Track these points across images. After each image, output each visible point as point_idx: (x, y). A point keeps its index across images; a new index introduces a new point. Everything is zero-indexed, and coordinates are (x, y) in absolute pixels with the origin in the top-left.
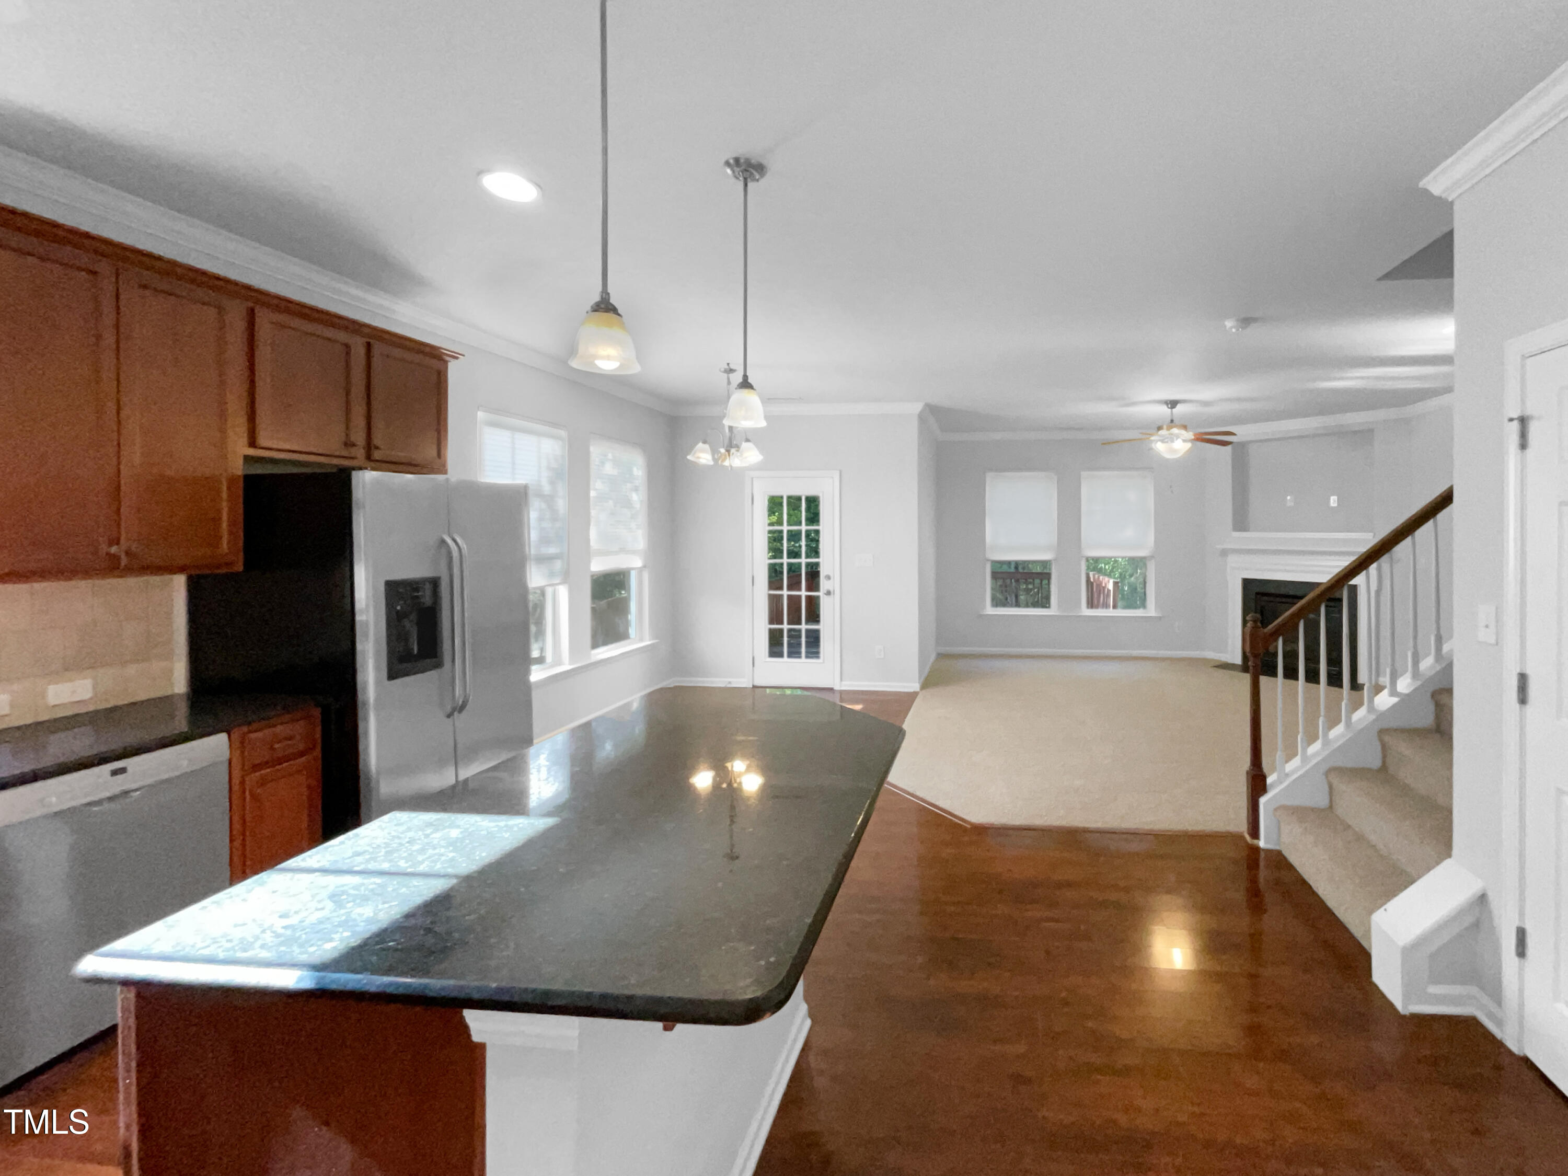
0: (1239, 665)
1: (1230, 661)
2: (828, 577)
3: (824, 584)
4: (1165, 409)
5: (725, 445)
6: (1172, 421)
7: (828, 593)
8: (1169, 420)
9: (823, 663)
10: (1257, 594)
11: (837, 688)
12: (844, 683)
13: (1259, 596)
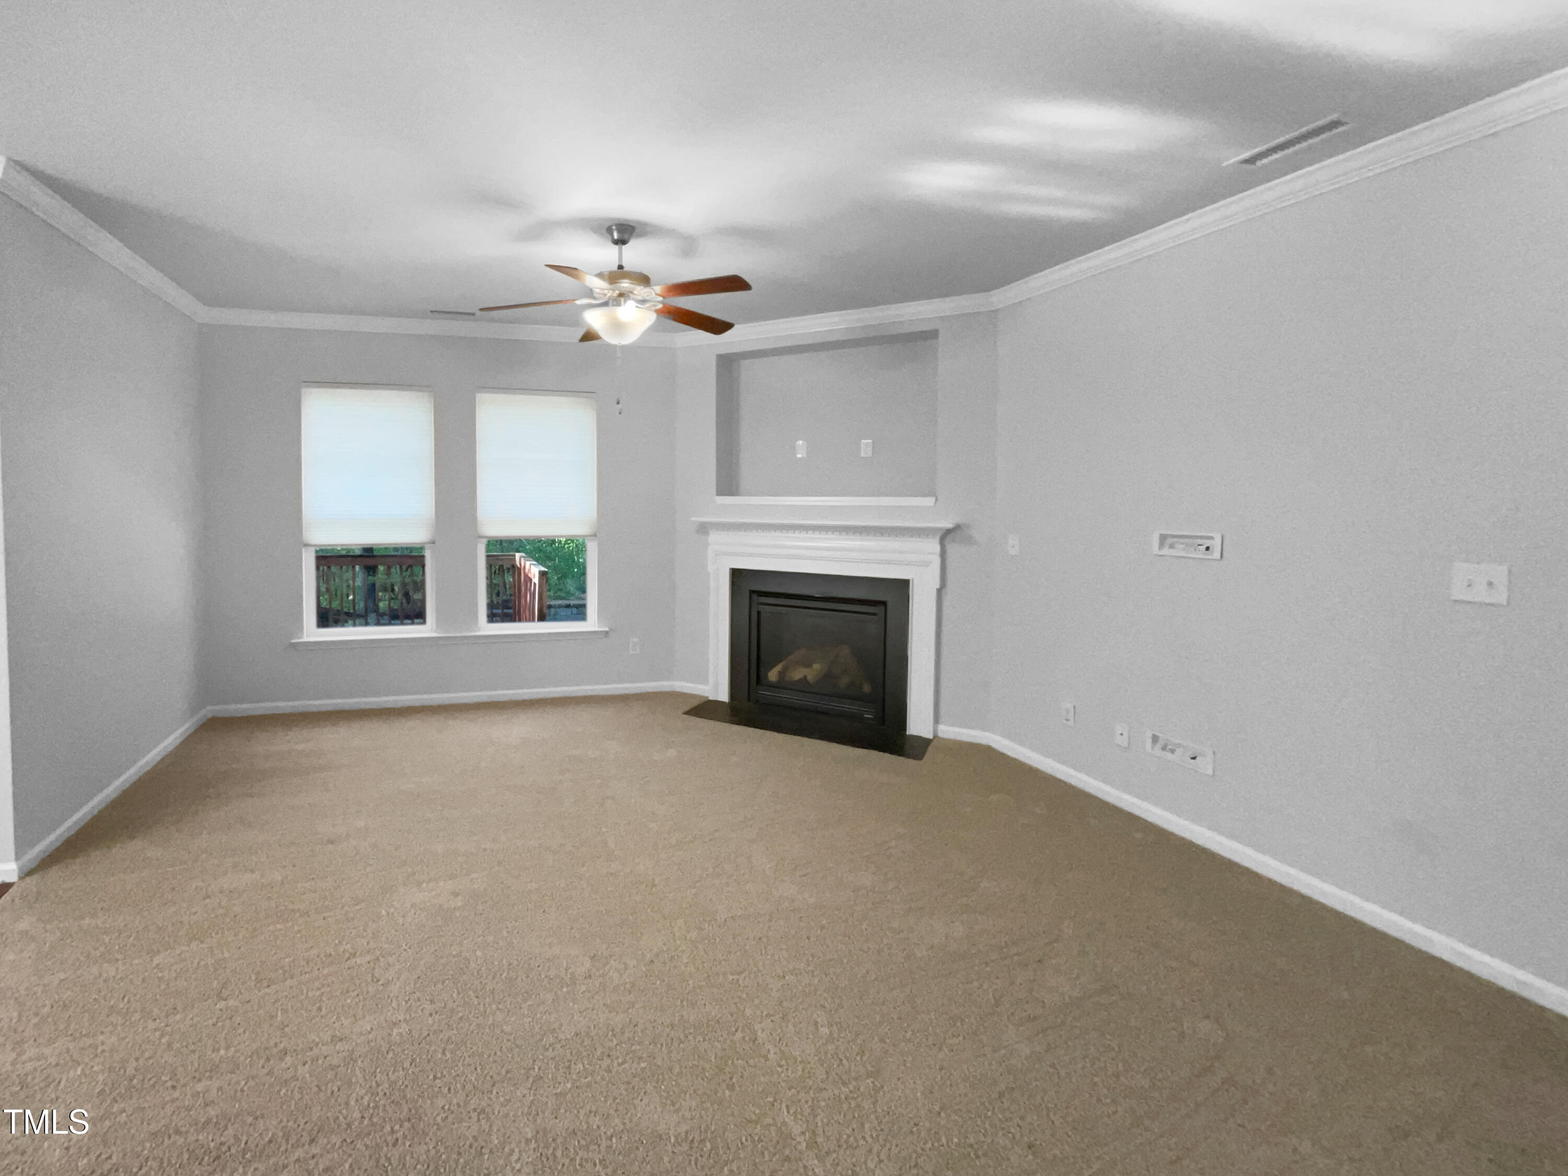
0: (726, 705)
1: (712, 698)
6: (620, 267)
10: (753, 593)
13: (755, 597)
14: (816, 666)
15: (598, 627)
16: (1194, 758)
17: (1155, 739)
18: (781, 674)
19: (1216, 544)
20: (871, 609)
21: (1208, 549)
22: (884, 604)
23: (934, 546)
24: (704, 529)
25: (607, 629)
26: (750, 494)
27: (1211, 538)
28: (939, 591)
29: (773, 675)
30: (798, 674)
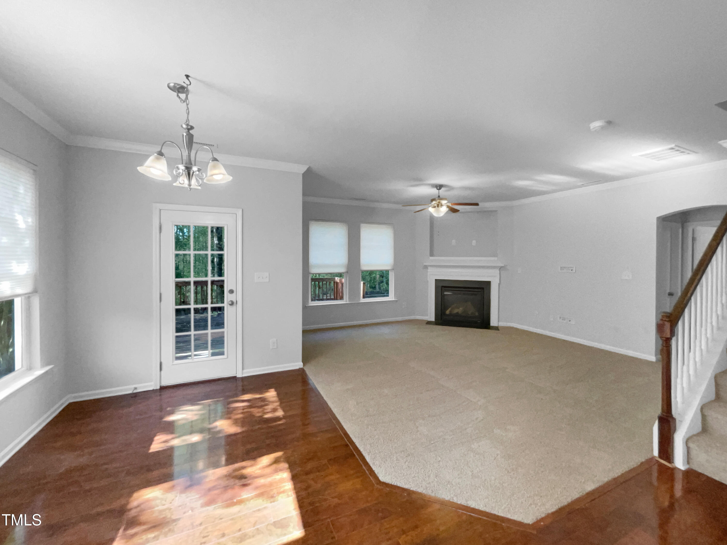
0: (434, 321)
1: (429, 320)
2: (231, 292)
3: (227, 297)
4: (434, 191)
5: (184, 162)
6: (439, 196)
7: (232, 304)
8: (437, 196)
9: (227, 358)
10: (442, 287)
11: (239, 375)
12: (245, 371)
13: (443, 288)
14: (461, 309)
15: (394, 299)
16: (570, 321)
17: (560, 318)
18: (450, 311)
19: (574, 269)
20: (480, 290)
21: (572, 270)
22: (483, 288)
23: (497, 271)
24: (426, 267)
25: (397, 300)
26: (436, 256)
27: (573, 267)
28: (499, 284)
29: (448, 312)
30: (456, 311)
